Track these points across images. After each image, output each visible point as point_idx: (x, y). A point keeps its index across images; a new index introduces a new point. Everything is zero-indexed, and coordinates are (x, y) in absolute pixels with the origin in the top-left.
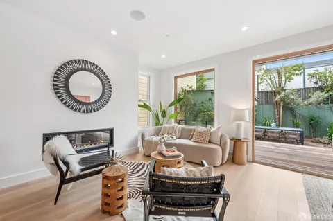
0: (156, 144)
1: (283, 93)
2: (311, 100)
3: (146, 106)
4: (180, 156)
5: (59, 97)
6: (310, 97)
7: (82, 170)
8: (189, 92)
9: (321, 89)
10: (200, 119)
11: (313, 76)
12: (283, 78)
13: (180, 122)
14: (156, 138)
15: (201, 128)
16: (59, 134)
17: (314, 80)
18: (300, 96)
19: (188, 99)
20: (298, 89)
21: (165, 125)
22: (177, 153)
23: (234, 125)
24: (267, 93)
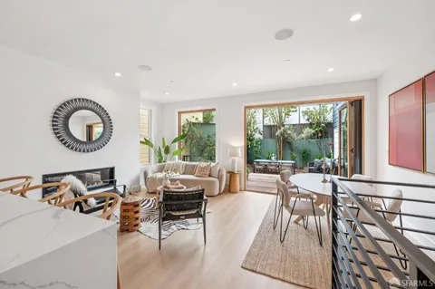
0: (161, 180)
1: (282, 128)
2: (303, 135)
3: (147, 142)
4: (183, 188)
5: (58, 137)
6: (302, 132)
7: (98, 203)
8: (194, 124)
9: (311, 125)
10: (206, 154)
11: (305, 113)
12: (283, 115)
13: (184, 158)
14: (160, 175)
15: (203, 164)
16: (68, 174)
17: (306, 117)
18: (295, 131)
19: (193, 132)
20: (294, 125)
21: (168, 162)
22: (180, 185)
23: (230, 161)
24: (270, 126)
